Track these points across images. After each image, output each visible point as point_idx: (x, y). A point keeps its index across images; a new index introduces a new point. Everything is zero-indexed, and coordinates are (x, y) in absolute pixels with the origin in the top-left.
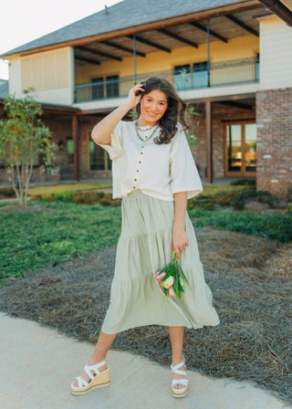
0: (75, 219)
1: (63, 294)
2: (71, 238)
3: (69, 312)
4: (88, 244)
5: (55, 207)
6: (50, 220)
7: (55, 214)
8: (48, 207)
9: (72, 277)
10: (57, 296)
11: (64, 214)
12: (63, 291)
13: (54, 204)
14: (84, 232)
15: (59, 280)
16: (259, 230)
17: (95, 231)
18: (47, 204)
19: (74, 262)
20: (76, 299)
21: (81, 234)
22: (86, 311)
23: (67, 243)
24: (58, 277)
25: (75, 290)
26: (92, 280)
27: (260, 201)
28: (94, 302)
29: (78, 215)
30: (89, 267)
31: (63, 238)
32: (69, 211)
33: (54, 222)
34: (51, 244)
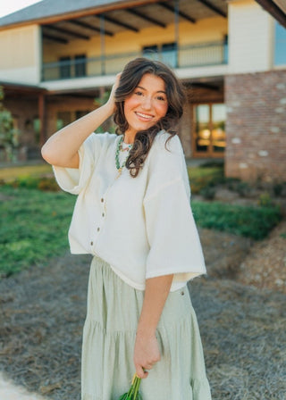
0: (37, 211)
1: (13, 321)
2: (30, 237)
3: (17, 350)
4: (49, 245)
5: (17, 195)
6: (10, 213)
7: (17, 204)
8: (11, 195)
9: (27, 294)
10: (6, 324)
11: (26, 204)
12: (13, 317)
13: (16, 191)
14: (44, 228)
15: (11, 300)
16: (231, 226)
17: (58, 228)
18: (9, 191)
19: (31, 271)
20: (28, 329)
21: (42, 233)
22: (38, 348)
23: (26, 244)
24: (11, 294)
25: (26, 314)
26: (47, 299)
27: (231, 189)
28: (48, 333)
29: (40, 206)
30: (46, 279)
31: (21, 238)
32: (31, 200)
33: (13, 215)
34: (8, 246)
